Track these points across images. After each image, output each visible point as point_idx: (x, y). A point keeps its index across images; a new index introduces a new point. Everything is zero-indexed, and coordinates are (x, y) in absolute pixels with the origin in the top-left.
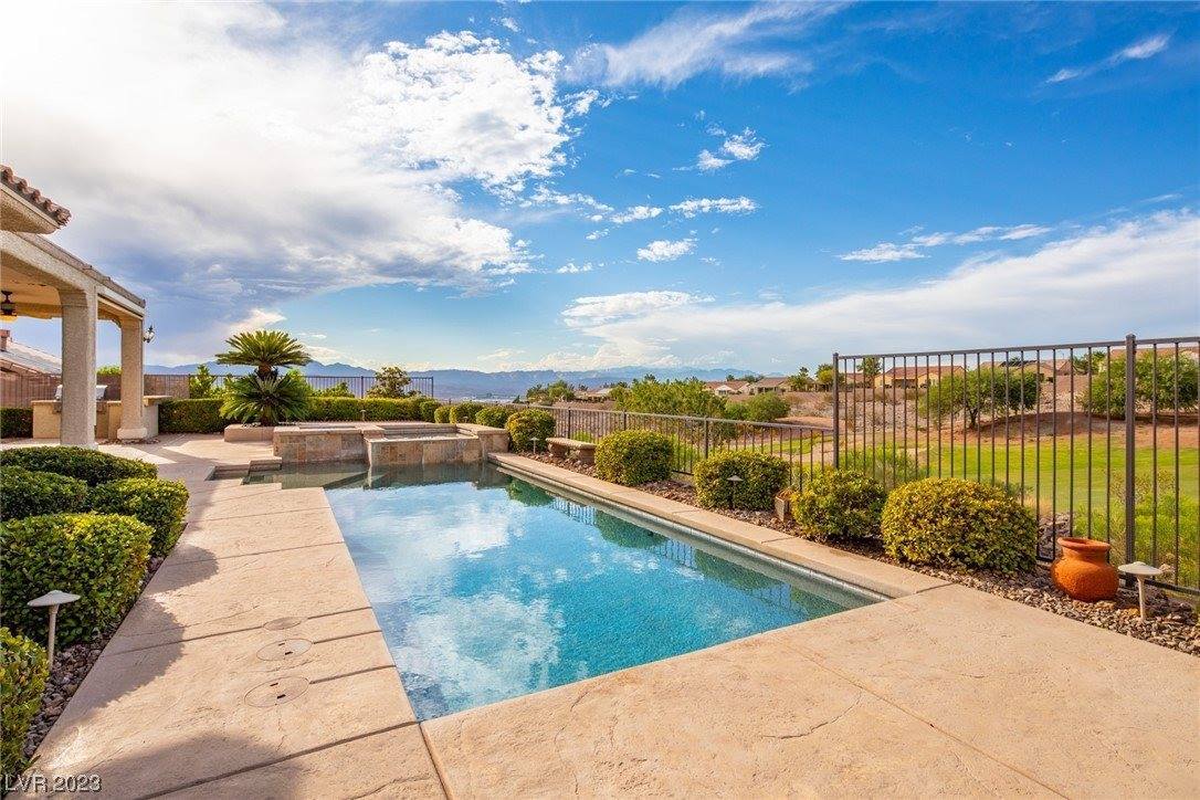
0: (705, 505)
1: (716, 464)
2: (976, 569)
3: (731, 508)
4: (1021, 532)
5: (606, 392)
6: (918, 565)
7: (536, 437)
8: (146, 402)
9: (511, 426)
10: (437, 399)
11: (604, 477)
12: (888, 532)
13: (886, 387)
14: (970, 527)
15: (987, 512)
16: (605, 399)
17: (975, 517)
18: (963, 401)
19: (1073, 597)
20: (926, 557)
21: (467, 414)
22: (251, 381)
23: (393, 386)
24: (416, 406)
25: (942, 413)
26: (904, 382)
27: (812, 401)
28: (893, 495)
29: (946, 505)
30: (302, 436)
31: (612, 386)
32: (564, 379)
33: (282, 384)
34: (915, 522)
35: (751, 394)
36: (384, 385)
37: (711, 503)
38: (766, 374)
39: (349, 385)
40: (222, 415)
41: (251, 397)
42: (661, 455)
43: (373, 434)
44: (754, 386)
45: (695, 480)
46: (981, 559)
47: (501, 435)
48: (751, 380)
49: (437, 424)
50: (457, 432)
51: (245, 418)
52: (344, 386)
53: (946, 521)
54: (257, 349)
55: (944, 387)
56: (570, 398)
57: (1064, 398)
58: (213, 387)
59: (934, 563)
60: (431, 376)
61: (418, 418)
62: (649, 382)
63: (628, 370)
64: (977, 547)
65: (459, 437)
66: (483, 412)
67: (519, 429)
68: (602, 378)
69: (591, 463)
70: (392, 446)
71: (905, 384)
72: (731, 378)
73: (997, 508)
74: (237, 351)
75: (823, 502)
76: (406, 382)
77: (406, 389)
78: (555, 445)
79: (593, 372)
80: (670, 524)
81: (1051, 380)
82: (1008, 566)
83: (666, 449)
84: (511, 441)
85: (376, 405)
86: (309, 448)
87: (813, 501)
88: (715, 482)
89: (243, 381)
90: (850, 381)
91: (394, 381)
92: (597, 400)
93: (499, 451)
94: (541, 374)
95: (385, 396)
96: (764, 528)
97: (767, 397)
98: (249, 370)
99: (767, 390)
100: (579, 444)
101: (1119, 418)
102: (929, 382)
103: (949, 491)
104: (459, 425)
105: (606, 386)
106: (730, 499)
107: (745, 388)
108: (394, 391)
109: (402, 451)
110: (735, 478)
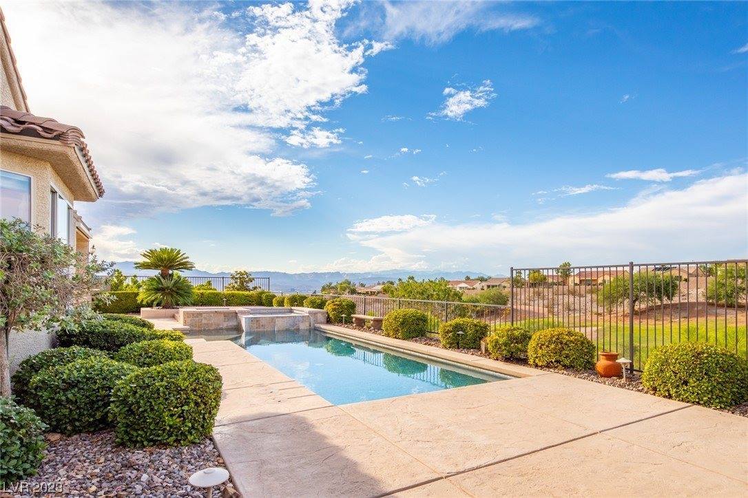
0: (445, 347)
1: (451, 325)
2: (566, 367)
3: (458, 348)
4: (586, 350)
5: (379, 288)
6: (542, 367)
7: (344, 315)
9: (329, 308)
10: (273, 291)
11: (388, 335)
12: (530, 353)
13: (576, 284)
14: (563, 348)
15: (571, 341)
16: (378, 293)
17: (566, 344)
18: (625, 294)
19: (602, 376)
20: (545, 363)
21: (297, 301)
22: (157, 280)
23: (242, 283)
24: (260, 295)
25: (612, 302)
26: (588, 281)
27: (523, 294)
28: (534, 337)
29: (554, 339)
30: (200, 314)
31: (384, 283)
32: (348, 278)
33: (176, 282)
34: (541, 348)
35: (482, 289)
36: (236, 282)
37: (448, 346)
38: (493, 275)
39: (212, 283)
40: (139, 302)
41: (157, 290)
42: (421, 322)
43: (243, 313)
44: (484, 284)
45: (439, 337)
46: (567, 362)
47: (323, 313)
48: (482, 280)
49: (275, 307)
50: (292, 312)
51: (155, 303)
52: (209, 283)
53: (553, 346)
54: (162, 260)
55: (613, 285)
56: (353, 292)
57: (695, 292)
58: (125, 284)
59: (548, 366)
60: (267, 276)
61: (261, 304)
62: (411, 281)
63: (395, 272)
64: (566, 357)
65: (293, 315)
66: (308, 300)
67: (334, 310)
68: (376, 278)
69: (380, 329)
70: (257, 320)
71: (588, 283)
72: (468, 278)
73: (575, 340)
74: (148, 261)
75: (501, 341)
76: (251, 280)
77: (251, 285)
78: (357, 319)
79: (369, 273)
80: (426, 356)
81: (686, 280)
82: (580, 365)
83: (424, 319)
84: (328, 317)
85: (233, 295)
86: (205, 322)
87: (497, 342)
88: (450, 334)
89: (151, 280)
90: (550, 280)
91: (243, 280)
92: (372, 293)
93: (321, 323)
94: (331, 275)
95: (238, 290)
96: (474, 356)
97: (493, 291)
98: (155, 273)
99: (493, 286)
100: (373, 318)
101: (731, 306)
102: (604, 281)
103: (556, 333)
104: (292, 308)
105: (379, 284)
106: (458, 343)
107: (478, 285)
108: (243, 287)
109: (262, 322)
110: (460, 332)
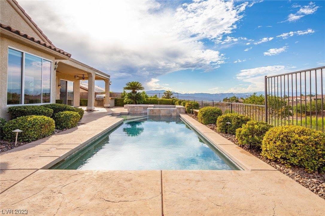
0: (218, 131)
8: (110, 98)
15: (301, 141)
17: (294, 142)
22: (130, 94)
23: (168, 96)
30: (134, 107)
32: (236, 96)
36: (166, 95)
40: (124, 102)
41: (130, 98)
47: (183, 108)
51: (128, 103)
52: (156, 96)
53: (280, 143)
56: (237, 101)
64: (293, 156)
70: (153, 110)
76: (172, 94)
78: (195, 112)
84: (185, 110)
86: (136, 110)
88: (222, 123)
89: (129, 94)
93: (182, 113)
94: (228, 94)
95: (166, 98)
109: (155, 111)
110: (229, 123)
